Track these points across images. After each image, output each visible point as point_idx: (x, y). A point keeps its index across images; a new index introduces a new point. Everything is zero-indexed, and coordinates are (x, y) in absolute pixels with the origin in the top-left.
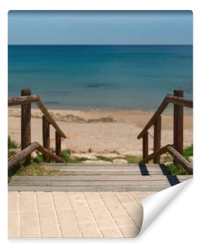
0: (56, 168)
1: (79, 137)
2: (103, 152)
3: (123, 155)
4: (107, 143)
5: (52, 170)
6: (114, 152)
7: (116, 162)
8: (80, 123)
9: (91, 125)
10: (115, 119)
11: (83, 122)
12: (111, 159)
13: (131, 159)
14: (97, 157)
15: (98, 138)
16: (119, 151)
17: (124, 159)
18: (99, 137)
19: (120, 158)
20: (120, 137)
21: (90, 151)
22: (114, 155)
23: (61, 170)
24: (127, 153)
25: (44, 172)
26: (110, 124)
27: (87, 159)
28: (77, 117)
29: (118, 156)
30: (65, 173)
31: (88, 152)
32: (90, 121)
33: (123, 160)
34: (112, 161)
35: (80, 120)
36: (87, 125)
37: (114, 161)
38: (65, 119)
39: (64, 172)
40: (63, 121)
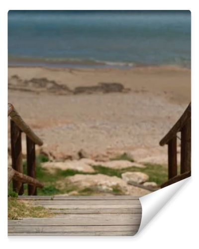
0: (40, 204)
1: (60, 125)
2: (104, 156)
3: (140, 163)
4: (111, 136)
5: (35, 206)
6: (124, 157)
7: (128, 176)
8: (61, 94)
9: (80, 98)
10: (126, 86)
11: (64, 92)
12: (118, 170)
13: (153, 171)
14: (94, 167)
15: (94, 127)
16: (133, 153)
17: (142, 170)
18: (97, 124)
19: (134, 169)
20: (137, 124)
21: (81, 156)
22: (125, 164)
23: (47, 207)
24: (148, 160)
25: (25, 210)
26: (118, 96)
27: (77, 172)
28: (53, 82)
29: (130, 164)
30: (52, 211)
31: (78, 157)
32: (79, 91)
33: (139, 174)
34: (120, 176)
35: (59, 89)
36: (73, 98)
37: (123, 175)
38: (30, 86)
39: (51, 209)
40: (26, 90)
